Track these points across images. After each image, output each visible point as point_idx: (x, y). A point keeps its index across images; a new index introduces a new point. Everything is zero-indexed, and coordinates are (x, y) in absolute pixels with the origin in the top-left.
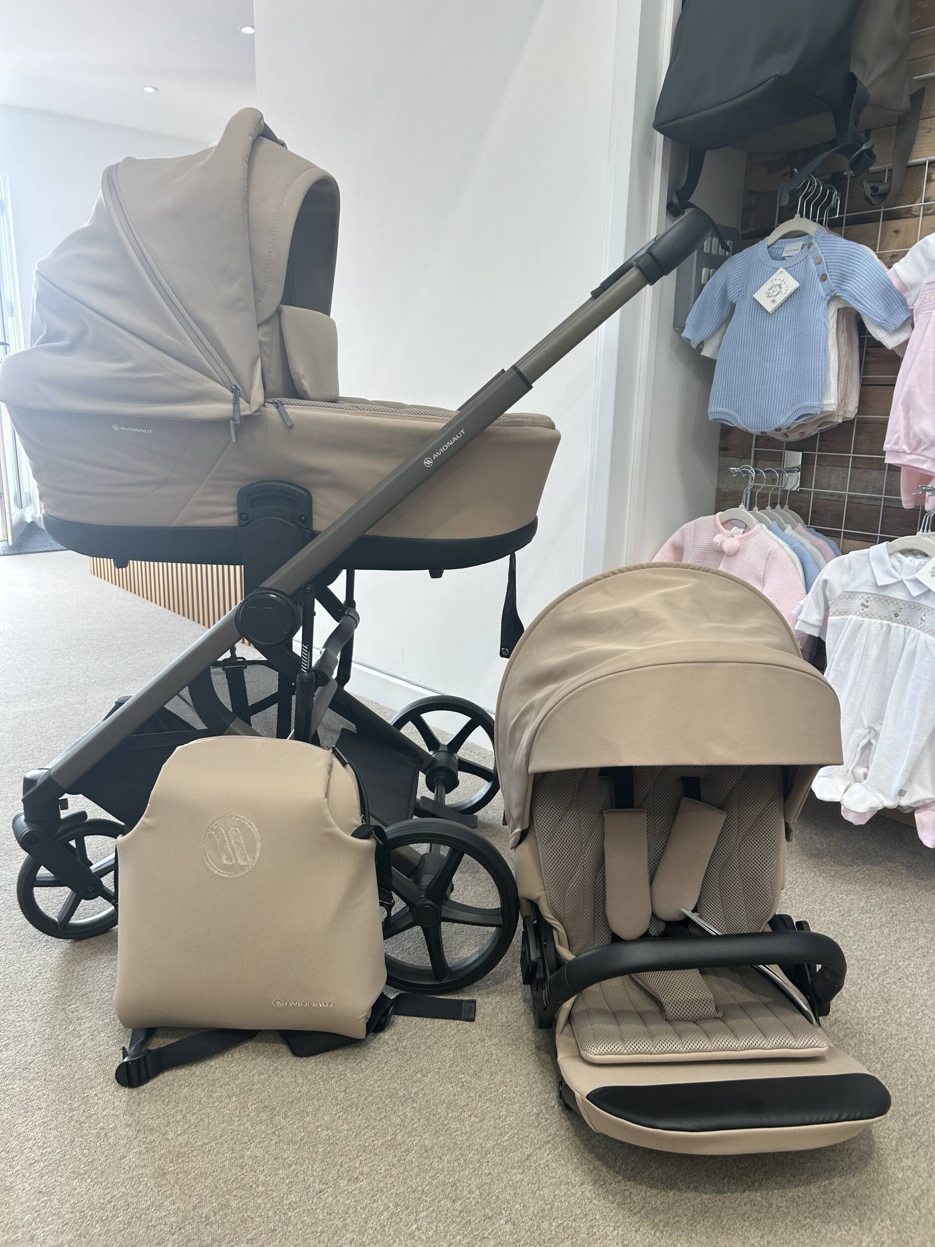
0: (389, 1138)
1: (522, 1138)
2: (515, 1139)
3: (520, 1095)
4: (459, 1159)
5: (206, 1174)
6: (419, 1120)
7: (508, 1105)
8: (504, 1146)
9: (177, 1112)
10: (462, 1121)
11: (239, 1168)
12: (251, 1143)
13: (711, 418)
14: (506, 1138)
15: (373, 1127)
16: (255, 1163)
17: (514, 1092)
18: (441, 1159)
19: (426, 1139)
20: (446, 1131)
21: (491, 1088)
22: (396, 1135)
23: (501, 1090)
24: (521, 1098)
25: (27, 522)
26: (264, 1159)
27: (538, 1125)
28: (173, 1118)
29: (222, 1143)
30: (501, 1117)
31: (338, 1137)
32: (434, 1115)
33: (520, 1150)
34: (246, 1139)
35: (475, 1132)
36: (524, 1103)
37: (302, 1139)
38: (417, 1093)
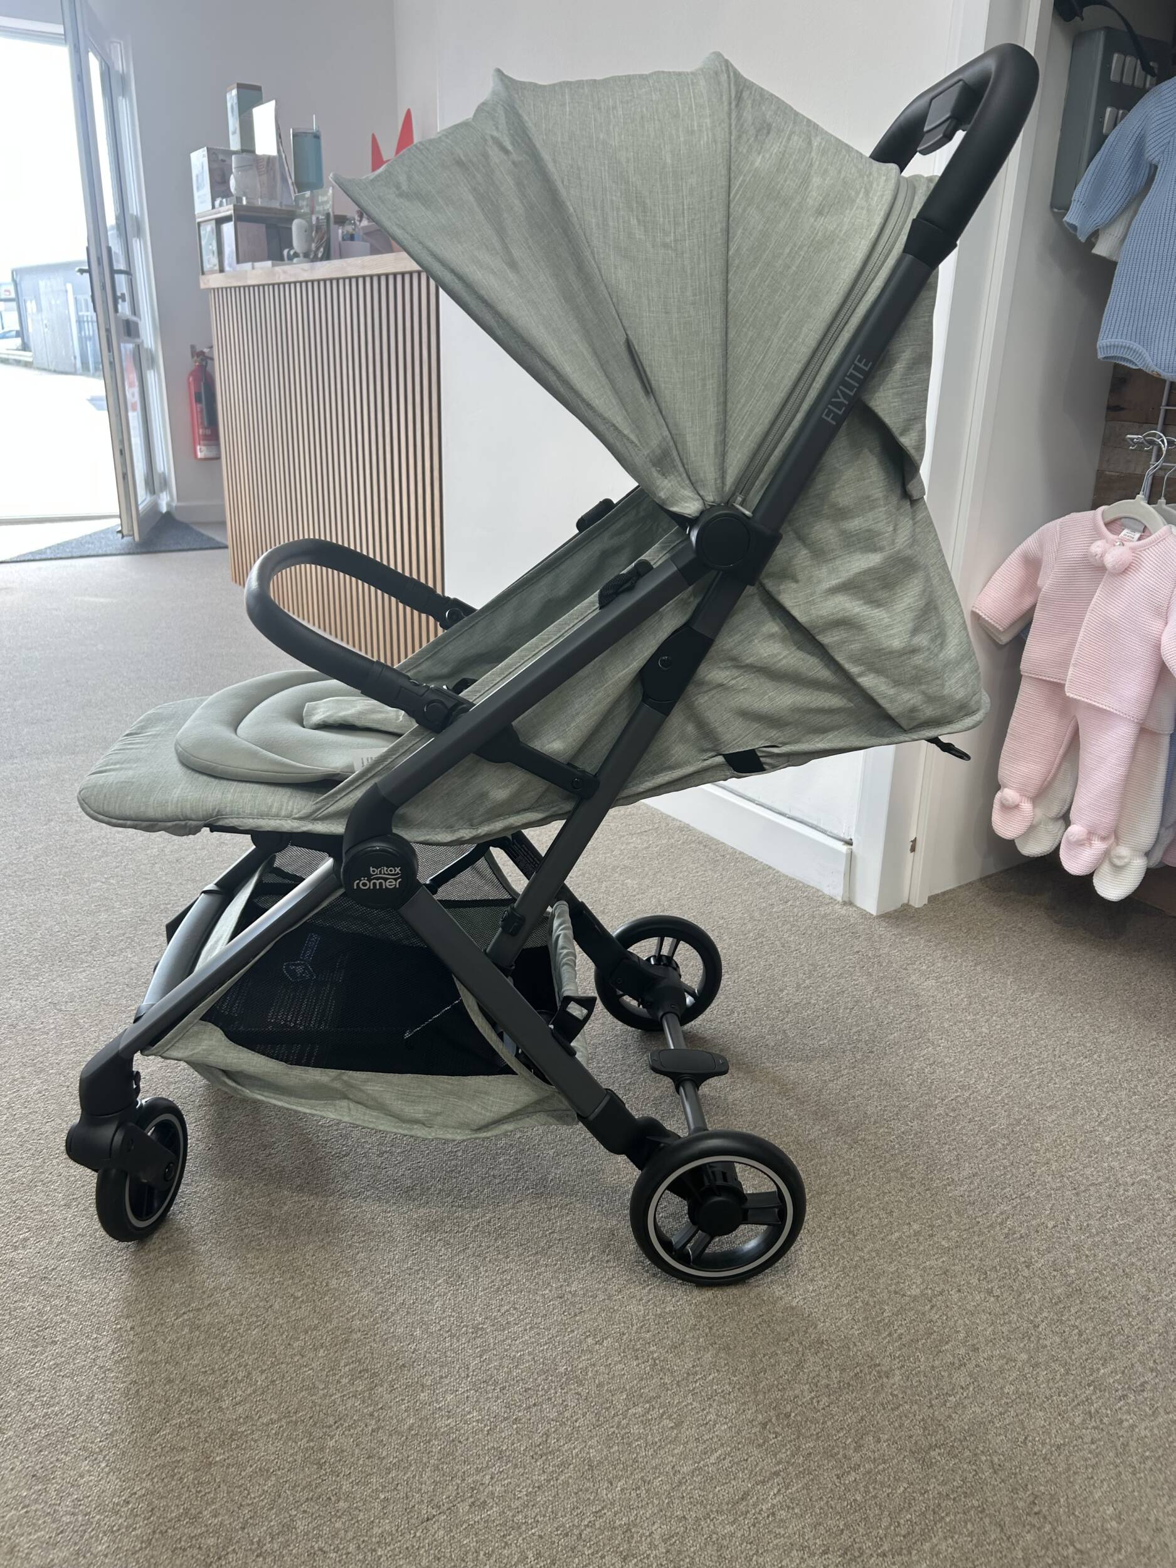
0: (537, 1439)
1: (738, 1463)
2: (727, 1463)
3: (739, 1389)
4: (639, 1488)
5: (268, 1471)
6: (584, 1415)
7: (720, 1404)
8: (708, 1473)
9: (240, 1365)
10: (646, 1423)
11: (315, 1467)
12: (338, 1427)
13: (1100, 356)
14: (712, 1460)
15: (516, 1419)
16: (340, 1460)
17: (730, 1384)
18: (612, 1485)
19: (591, 1447)
20: (623, 1439)
21: (696, 1373)
22: (548, 1436)
23: (711, 1377)
24: (740, 1394)
25: (161, 513)
26: (353, 1455)
27: (764, 1443)
28: (233, 1374)
29: (296, 1423)
30: (707, 1424)
31: (462, 1432)
32: (607, 1409)
33: (733, 1482)
34: (331, 1420)
35: (666, 1445)
36: (744, 1403)
37: (410, 1429)
38: (585, 1370)
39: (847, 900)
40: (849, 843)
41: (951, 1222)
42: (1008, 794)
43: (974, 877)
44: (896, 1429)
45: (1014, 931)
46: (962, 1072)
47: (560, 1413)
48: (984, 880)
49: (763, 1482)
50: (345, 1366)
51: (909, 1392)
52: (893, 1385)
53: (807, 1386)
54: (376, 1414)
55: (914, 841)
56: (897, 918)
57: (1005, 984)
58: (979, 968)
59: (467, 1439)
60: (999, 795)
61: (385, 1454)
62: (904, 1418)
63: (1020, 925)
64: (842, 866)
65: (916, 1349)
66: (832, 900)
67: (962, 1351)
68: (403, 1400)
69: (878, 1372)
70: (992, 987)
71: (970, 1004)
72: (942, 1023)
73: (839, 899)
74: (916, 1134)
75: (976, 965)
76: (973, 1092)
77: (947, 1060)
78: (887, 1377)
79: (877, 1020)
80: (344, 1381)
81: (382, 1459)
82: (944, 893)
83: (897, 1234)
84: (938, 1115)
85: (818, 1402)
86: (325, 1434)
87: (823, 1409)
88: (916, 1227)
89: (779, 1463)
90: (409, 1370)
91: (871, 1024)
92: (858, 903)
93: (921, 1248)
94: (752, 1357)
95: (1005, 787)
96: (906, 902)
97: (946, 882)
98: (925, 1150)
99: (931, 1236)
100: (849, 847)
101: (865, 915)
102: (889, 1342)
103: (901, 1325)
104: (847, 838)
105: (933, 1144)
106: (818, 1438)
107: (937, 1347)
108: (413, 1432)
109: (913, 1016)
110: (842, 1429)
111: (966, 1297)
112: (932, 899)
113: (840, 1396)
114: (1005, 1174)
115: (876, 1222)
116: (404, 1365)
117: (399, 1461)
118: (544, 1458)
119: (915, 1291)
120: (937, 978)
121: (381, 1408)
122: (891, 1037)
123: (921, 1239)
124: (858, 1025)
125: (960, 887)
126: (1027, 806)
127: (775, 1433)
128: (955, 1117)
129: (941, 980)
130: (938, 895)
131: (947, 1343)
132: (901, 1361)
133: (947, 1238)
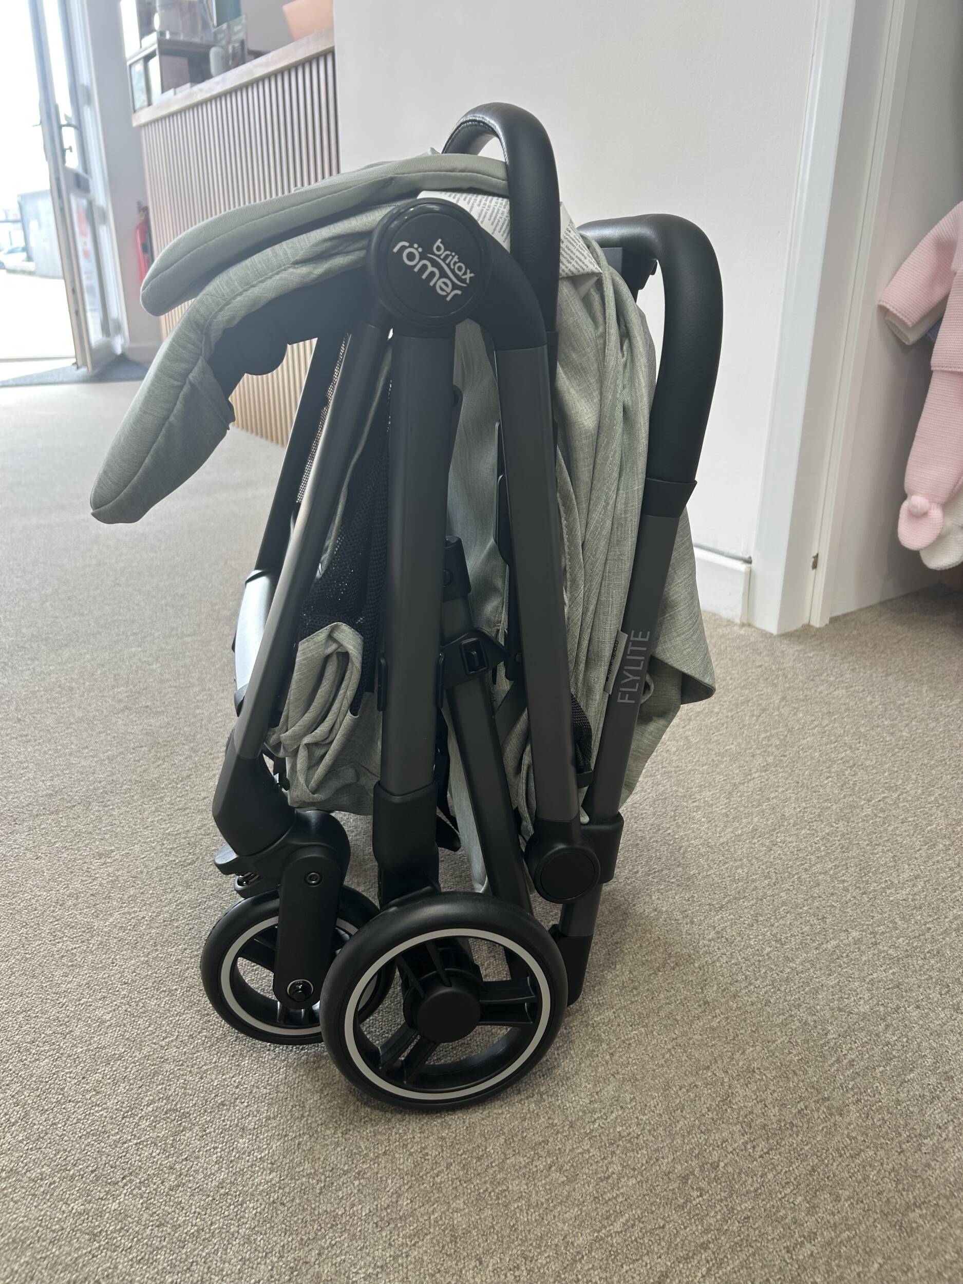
0: (385, 1201)
1: (651, 1232)
2: (636, 1232)
3: (649, 1131)
4: (518, 1268)
5: (24, 1242)
6: (448, 1166)
7: (626, 1150)
8: (612, 1246)
10: (531, 1177)
11: (87, 1237)
12: (125, 1185)
14: (618, 1226)
15: (359, 1173)
16: (122, 1228)
17: (638, 1124)
18: (481, 1263)
19: (457, 1211)
20: (498, 1198)
21: (594, 1111)
22: (399, 1196)
23: (614, 1115)
24: (651, 1138)
26: (139, 1222)
27: (685, 1203)
29: (72, 1178)
30: (608, 1178)
31: (287, 1190)
33: (646, 1258)
35: (554, 1206)
36: (657, 1150)
37: (221, 1185)
39: (745, 622)
40: (749, 561)
41: (896, 929)
42: (917, 501)
43: (874, 600)
44: (859, 1183)
45: (922, 646)
46: (886, 774)
47: (416, 1164)
48: (883, 603)
49: (687, 1258)
50: (148, 1105)
51: (871, 1133)
52: (850, 1124)
53: (739, 1127)
54: (177, 1166)
55: (816, 557)
56: (799, 637)
57: (920, 692)
58: (890, 679)
59: (293, 1200)
60: (905, 505)
61: (181, 1219)
62: (868, 1168)
63: (928, 640)
64: (740, 586)
65: (874, 1077)
66: (730, 623)
67: (933, 1080)
68: (215, 1148)
69: (828, 1108)
70: (907, 695)
71: (886, 711)
72: (858, 728)
73: (738, 621)
74: (843, 835)
75: (887, 675)
76: (902, 794)
77: (868, 763)
78: (841, 1115)
79: (786, 726)
80: (144, 1124)
81: (175, 1228)
82: (845, 615)
83: (834, 943)
84: (865, 816)
85: (754, 1147)
86: (107, 1193)
87: (761, 1156)
88: (855, 934)
89: (707, 1231)
90: (228, 1110)
91: (781, 730)
92: (758, 624)
93: (864, 958)
94: (665, 1090)
95: (912, 495)
96: (806, 621)
97: (848, 604)
98: (855, 852)
99: (876, 944)
100: (748, 565)
101: (766, 635)
102: (838, 1070)
103: (851, 1049)
104: (746, 556)
105: (863, 846)
106: (757, 1196)
107: (899, 1075)
108: (222, 1191)
109: (826, 722)
110: (787, 1183)
111: (927, 1014)
112: (834, 620)
113: (782, 1139)
114: (952, 875)
115: (806, 929)
116: (223, 1104)
117: (198, 1231)
118: (392, 1226)
119: (864, 1008)
120: (847, 688)
121: (186, 1159)
122: (805, 742)
123: (863, 947)
124: (766, 731)
125: (860, 610)
126: (936, 513)
127: (700, 1189)
128: (885, 818)
129: (852, 689)
130: (838, 617)
131: (911, 1070)
132: (856, 1093)
133: (894, 946)
